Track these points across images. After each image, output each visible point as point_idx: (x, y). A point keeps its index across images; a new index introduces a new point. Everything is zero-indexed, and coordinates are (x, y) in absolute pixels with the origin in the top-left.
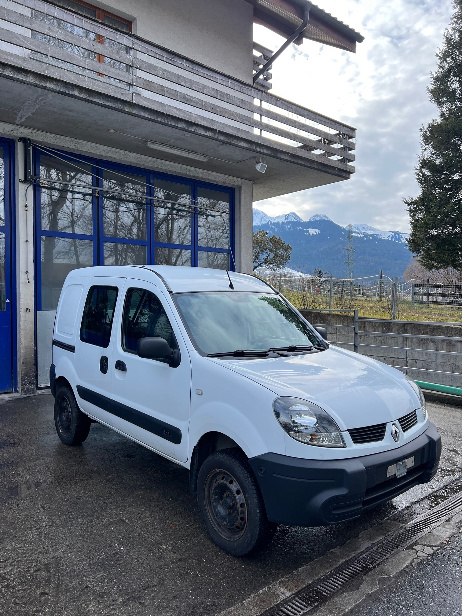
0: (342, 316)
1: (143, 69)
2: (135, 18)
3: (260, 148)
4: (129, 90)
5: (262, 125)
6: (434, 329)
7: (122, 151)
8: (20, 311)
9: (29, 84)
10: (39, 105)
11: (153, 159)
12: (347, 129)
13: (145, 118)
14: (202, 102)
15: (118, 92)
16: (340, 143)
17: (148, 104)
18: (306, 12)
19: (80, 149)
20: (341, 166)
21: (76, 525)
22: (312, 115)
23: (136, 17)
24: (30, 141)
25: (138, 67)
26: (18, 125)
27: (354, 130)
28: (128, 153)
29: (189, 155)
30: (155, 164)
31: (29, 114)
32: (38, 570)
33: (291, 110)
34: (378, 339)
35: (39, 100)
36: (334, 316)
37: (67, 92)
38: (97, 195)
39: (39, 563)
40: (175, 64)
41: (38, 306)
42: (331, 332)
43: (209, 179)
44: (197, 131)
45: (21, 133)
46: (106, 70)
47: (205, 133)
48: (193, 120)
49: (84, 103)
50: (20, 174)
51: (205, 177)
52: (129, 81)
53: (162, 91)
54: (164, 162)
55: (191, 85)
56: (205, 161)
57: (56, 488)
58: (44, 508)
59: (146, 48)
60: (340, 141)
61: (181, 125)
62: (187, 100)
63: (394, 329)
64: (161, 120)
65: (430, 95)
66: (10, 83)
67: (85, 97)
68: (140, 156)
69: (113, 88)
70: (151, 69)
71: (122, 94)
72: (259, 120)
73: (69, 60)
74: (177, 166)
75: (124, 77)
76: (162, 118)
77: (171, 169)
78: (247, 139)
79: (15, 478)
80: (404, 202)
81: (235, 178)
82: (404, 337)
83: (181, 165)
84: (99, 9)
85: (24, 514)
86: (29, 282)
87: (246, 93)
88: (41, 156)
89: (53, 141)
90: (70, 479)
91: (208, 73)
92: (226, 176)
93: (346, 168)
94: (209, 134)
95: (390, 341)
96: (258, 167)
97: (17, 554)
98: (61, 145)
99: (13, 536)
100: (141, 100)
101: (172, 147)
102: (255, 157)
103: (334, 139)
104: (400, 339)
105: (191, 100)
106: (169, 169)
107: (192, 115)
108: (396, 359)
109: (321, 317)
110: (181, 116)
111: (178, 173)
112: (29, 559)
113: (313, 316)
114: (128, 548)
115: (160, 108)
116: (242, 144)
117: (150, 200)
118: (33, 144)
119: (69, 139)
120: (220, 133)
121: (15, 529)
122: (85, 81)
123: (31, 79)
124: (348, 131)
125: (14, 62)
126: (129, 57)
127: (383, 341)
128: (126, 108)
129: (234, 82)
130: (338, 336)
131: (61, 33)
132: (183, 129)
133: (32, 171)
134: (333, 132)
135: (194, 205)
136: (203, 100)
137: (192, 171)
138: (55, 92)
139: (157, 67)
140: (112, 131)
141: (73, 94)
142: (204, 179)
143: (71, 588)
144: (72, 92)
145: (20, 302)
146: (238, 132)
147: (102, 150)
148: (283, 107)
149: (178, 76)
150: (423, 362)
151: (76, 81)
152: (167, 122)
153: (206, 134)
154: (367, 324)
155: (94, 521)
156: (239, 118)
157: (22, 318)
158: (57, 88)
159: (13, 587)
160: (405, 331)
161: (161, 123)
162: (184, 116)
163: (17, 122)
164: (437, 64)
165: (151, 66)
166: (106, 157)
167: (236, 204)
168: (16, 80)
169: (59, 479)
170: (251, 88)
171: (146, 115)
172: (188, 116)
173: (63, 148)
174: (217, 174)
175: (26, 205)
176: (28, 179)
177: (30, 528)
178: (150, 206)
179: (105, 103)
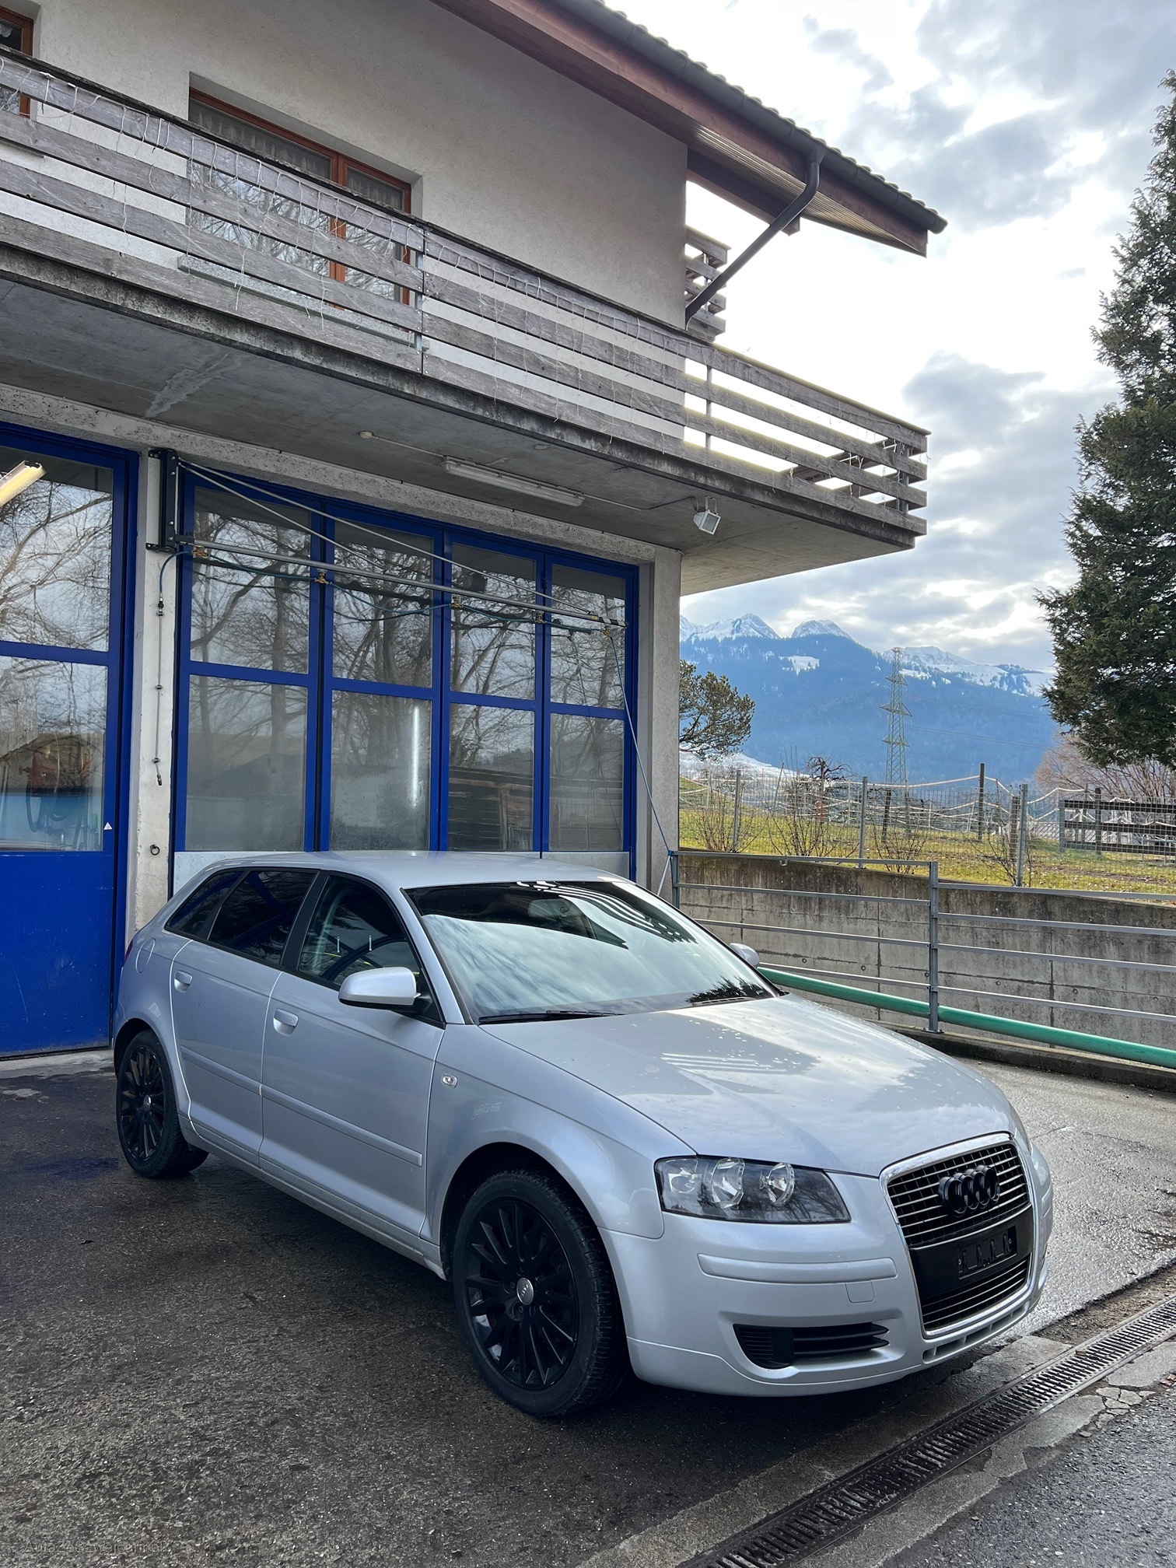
0: (892, 876)
1: (447, 300)
2: (419, 177)
3: (706, 477)
4: (413, 346)
5: (711, 424)
6: (1117, 911)
7: (381, 480)
8: (136, 852)
9: (195, 335)
10: (209, 379)
11: (453, 498)
12: (906, 432)
13: (449, 409)
14: (577, 373)
15: (391, 351)
16: (890, 464)
17: (456, 377)
18: (813, 164)
19: (287, 474)
20: (892, 518)
21: (334, 1335)
22: (825, 401)
23: (420, 173)
24: (177, 457)
25: (435, 294)
26: (151, 419)
27: (922, 434)
28: (397, 484)
29: (538, 490)
30: (456, 509)
31: (183, 397)
32: (273, 1423)
33: (778, 388)
34: (981, 935)
35: (212, 368)
36: (871, 874)
37: (278, 352)
38: (322, 581)
39: (273, 1409)
40: (519, 287)
41: (177, 842)
42: (863, 915)
43: (580, 546)
44: (563, 438)
45: (157, 438)
46: (365, 303)
47: (581, 444)
48: (555, 414)
49: (312, 375)
50: (149, 531)
51: (570, 541)
52: (416, 325)
53: (487, 348)
54: (477, 504)
55: (553, 334)
56: (576, 505)
57: (269, 1259)
58: (252, 1299)
59: (454, 253)
60: (891, 461)
61: (528, 425)
62: (543, 369)
63: (1019, 911)
64: (484, 412)
65: (1098, 346)
66: (151, 331)
67: (317, 361)
68: (423, 490)
69: (379, 343)
70: (464, 300)
71: (399, 355)
72: (704, 412)
73: (284, 280)
74: (507, 515)
75: (406, 318)
76: (485, 409)
77: (492, 522)
78: (677, 455)
79: (169, 1236)
80: (1039, 600)
81: (641, 543)
82: (1044, 929)
83: (516, 512)
84: (338, 154)
85: (211, 1310)
86: (160, 784)
87: (676, 350)
88: (197, 489)
89: (226, 455)
90: (297, 1240)
91: (591, 308)
92: (620, 539)
93: (904, 523)
94: (590, 445)
95: (1010, 940)
96: (700, 520)
97: (217, 1390)
98: (244, 464)
99: (199, 1354)
100: (441, 368)
101: (501, 471)
102: (692, 497)
103: (877, 454)
104: (1035, 936)
105: (551, 367)
106: (489, 522)
107: (553, 401)
108: (1026, 984)
109: (839, 878)
110: (528, 404)
111: (510, 530)
112: (247, 1399)
113: (818, 874)
114: (462, 1382)
115: (483, 387)
116: (665, 468)
117: (443, 592)
118: (183, 463)
119: (263, 451)
120: (618, 442)
121: (200, 1340)
122: (318, 328)
123: (200, 324)
124: (909, 437)
125: (167, 287)
126: (417, 274)
127: (994, 940)
128: (405, 388)
129: (649, 327)
130: (883, 926)
131: (270, 222)
132: (532, 435)
133: (175, 523)
134: (871, 438)
135: (544, 605)
136: (579, 367)
137: (541, 525)
138: (251, 352)
139: (477, 294)
140: (368, 435)
141: (291, 355)
142: (568, 544)
143: (354, 1457)
144: (288, 353)
145: (136, 829)
146: (655, 440)
147: (337, 477)
148: (760, 383)
149: (525, 315)
150: (1092, 991)
151: (300, 327)
152: (497, 417)
153: (584, 446)
154: (953, 895)
155: (373, 1328)
156: (659, 407)
157: (140, 870)
158: (257, 343)
159: (228, 1454)
160: (1049, 915)
161: (482, 420)
162: (535, 405)
163: (150, 413)
164: (1116, 274)
165: (464, 292)
166: (344, 492)
167: (640, 603)
168: (166, 327)
169: (271, 1241)
170: (687, 340)
171: (450, 401)
172: (543, 405)
173: (248, 470)
174: (598, 534)
175: (161, 603)
176: (167, 543)
177: (234, 1339)
178: (442, 608)
179: (360, 376)
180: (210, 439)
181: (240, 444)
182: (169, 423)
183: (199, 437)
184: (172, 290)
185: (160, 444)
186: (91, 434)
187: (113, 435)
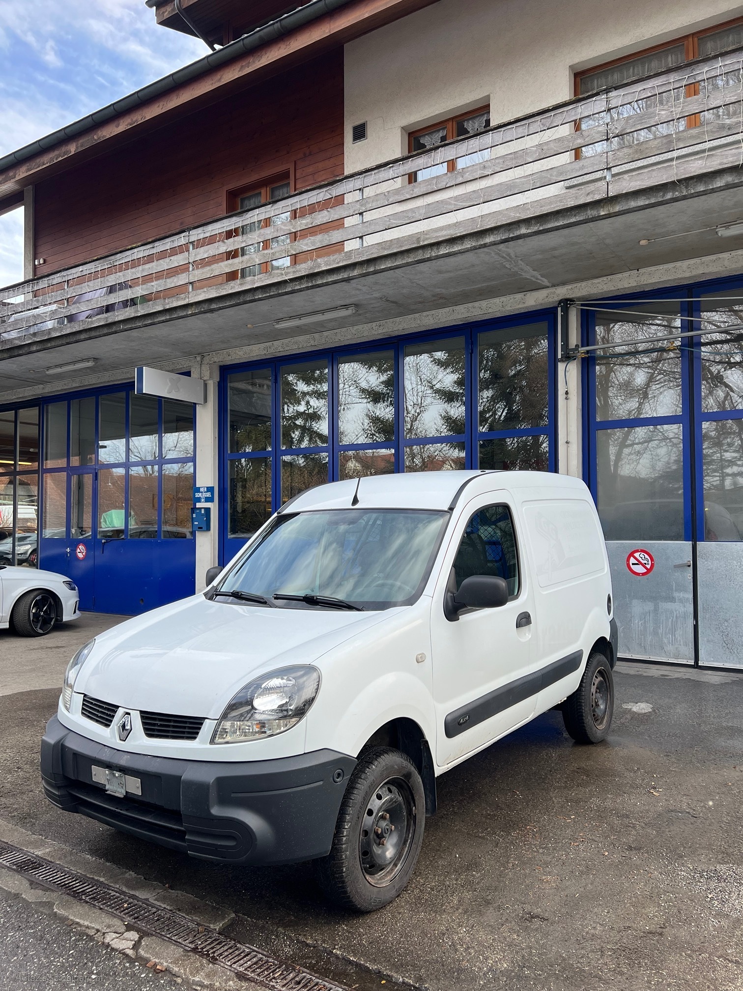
4: (605, 179)
9: (467, 251)
13: (641, 208)
17: (638, 183)
19: (645, 283)
26: (553, 286)
37: (511, 235)
45: (559, 295)
50: (559, 351)
59: (634, 92)
67: (536, 228)
76: (674, 190)
89: (601, 287)
98: (614, 289)
115: (664, 178)
119: (626, 274)
128: (601, 212)
140: (645, 242)
141: (519, 234)
147: (686, 268)
152: (688, 191)
161: (676, 200)
163: (545, 283)
173: (617, 291)
175: (567, 391)
179: (566, 222)
180: (590, 282)
181: (609, 277)
182: (564, 283)
183: (584, 284)
184: (447, 235)
185: (560, 298)
186: (526, 308)
187: (534, 304)
